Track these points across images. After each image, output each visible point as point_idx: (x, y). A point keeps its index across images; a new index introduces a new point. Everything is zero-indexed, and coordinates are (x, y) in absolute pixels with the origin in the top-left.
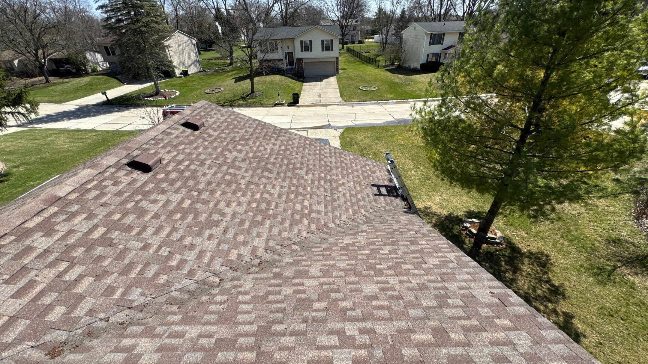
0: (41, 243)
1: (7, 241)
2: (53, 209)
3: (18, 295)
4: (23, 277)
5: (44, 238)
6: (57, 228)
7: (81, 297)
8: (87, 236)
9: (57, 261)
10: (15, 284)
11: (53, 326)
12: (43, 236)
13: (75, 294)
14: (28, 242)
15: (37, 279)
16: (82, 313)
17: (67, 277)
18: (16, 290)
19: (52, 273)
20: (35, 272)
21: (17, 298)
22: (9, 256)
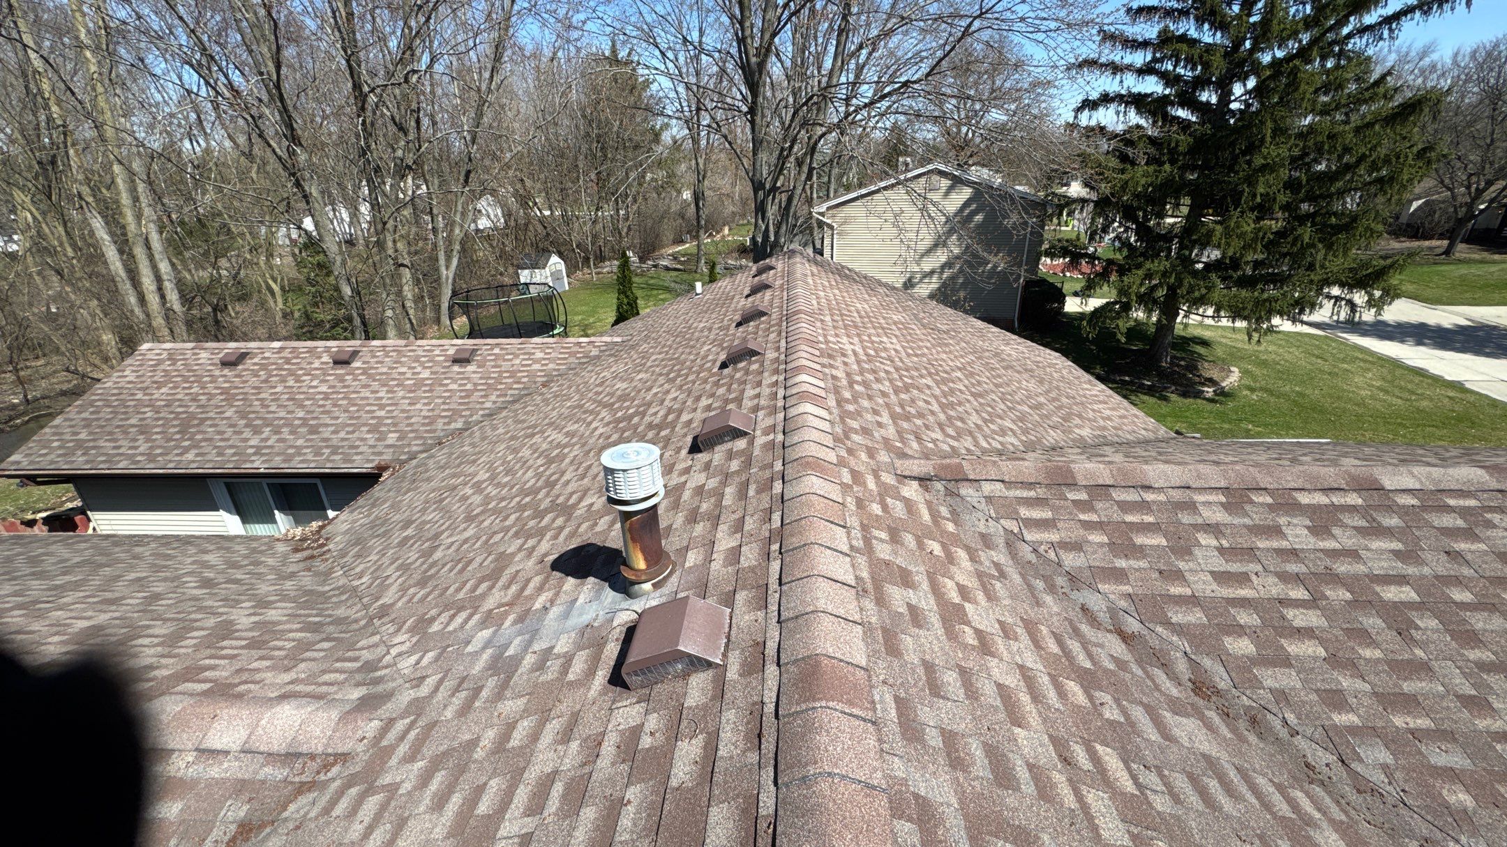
0: (1297, 536)
1: (1261, 499)
2: (1354, 499)
3: (1221, 577)
4: (1241, 561)
5: (1306, 532)
6: (1336, 531)
7: (1285, 661)
8: (1372, 582)
9: (1298, 579)
10: (1227, 561)
11: (1223, 658)
12: (1308, 528)
13: (1282, 647)
14: (1282, 520)
15: (1254, 578)
16: (1269, 683)
17: (1290, 613)
18: (1222, 569)
19: (1275, 588)
20: (1259, 568)
21: (1215, 579)
22: (1247, 521)
